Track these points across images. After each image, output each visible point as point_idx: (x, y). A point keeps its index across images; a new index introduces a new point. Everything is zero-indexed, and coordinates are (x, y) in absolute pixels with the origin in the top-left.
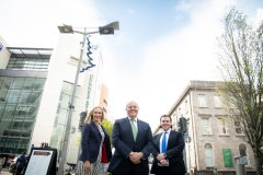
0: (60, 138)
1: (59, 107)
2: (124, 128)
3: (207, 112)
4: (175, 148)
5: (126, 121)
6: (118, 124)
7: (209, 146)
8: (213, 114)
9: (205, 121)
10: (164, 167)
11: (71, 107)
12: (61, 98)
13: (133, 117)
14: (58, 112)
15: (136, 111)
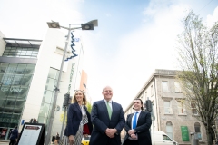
0: (46, 115)
1: (46, 89)
2: (101, 108)
3: (169, 95)
4: (143, 126)
5: (102, 103)
6: (96, 105)
7: (170, 123)
8: (174, 97)
9: (167, 103)
10: (134, 141)
11: (57, 89)
12: (48, 81)
13: (108, 99)
14: (45, 93)
15: (111, 94)
